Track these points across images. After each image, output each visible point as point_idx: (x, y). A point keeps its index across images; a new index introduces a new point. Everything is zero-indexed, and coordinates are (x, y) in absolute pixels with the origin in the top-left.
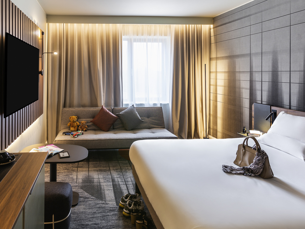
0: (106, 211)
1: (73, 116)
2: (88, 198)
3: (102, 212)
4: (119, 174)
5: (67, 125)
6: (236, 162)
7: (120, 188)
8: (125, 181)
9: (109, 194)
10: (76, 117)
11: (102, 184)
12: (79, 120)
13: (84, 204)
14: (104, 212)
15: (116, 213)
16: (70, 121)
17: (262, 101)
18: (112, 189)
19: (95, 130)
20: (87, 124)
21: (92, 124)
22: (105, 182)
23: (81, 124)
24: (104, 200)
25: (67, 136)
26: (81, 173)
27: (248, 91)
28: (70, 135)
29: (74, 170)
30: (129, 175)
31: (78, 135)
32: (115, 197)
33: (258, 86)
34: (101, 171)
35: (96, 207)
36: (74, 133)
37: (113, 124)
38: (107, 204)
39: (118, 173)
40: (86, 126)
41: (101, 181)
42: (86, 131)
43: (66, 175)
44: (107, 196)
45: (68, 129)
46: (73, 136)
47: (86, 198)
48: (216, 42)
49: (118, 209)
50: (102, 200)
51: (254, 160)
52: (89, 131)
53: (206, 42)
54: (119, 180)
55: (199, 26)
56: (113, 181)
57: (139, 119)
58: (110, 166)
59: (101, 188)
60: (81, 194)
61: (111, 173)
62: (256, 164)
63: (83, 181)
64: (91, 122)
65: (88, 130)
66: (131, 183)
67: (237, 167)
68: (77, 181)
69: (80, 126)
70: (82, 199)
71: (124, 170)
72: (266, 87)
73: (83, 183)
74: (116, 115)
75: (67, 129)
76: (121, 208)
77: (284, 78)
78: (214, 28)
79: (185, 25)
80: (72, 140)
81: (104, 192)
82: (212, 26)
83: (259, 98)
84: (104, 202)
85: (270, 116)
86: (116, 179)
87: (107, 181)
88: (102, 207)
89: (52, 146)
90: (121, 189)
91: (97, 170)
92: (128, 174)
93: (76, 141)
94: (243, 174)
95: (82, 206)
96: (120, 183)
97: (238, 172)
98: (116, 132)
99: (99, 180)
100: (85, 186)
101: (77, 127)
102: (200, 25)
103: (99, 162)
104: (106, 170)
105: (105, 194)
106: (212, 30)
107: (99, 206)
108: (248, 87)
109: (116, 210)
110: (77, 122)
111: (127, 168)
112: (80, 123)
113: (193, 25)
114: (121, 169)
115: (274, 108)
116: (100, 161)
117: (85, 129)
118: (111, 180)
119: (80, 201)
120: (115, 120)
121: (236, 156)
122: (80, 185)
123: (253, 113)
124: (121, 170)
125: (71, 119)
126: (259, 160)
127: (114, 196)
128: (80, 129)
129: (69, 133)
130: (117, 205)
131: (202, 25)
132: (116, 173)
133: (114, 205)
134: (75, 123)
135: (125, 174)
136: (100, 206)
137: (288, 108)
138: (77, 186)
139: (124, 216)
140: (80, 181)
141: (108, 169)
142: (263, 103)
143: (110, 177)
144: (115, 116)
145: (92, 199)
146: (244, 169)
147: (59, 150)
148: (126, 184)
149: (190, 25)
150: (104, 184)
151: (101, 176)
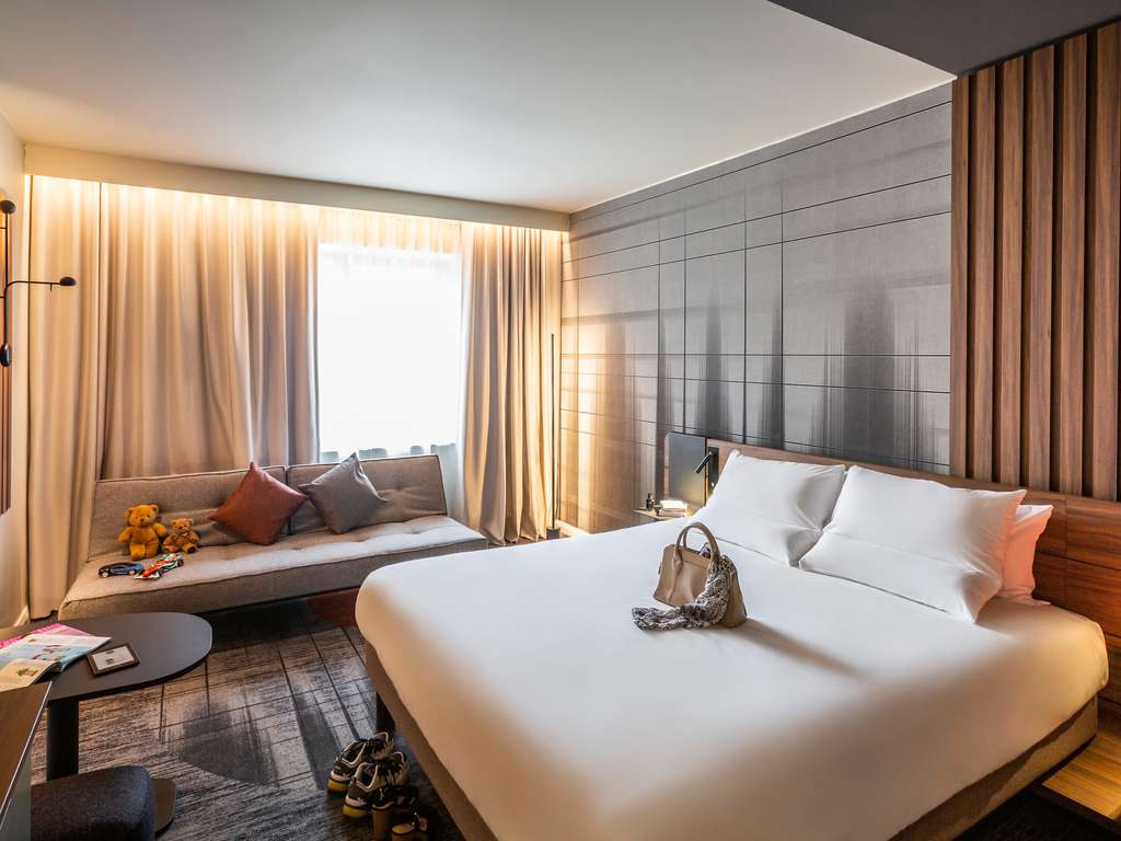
0: (285, 821)
1: (141, 506)
2: (211, 790)
3: (269, 828)
4: (316, 678)
5: (116, 537)
6: (658, 595)
7: (326, 723)
8: (339, 699)
9: (289, 755)
10: (155, 509)
11: (260, 725)
12: (164, 517)
13: (198, 817)
14: (277, 826)
15: (320, 815)
16: (129, 525)
17: (684, 427)
18: (298, 733)
19: (225, 544)
20: (198, 528)
21: (214, 526)
22: (270, 716)
23: (173, 532)
24: (273, 780)
25: (118, 578)
26: (179, 701)
27: (654, 403)
28: (128, 574)
29: (148, 695)
30: (352, 675)
31: (163, 571)
32: (309, 760)
33: (676, 390)
34: (252, 678)
35: (246, 817)
36: (147, 564)
37: (288, 521)
38: (284, 793)
39: (313, 674)
40: (194, 536)
41: (257, 717)
42: (192, 551)
43: (118, 722)
44: (281, 763)
45: (120, 553)
46: (141, 577)
47: (205, 790)
48: (577, 279)
49: (324, 799)
50: (265, 783)
51: (707, 585)
52: (204, 552)
53: (551, 278)
54: (320, 698)
55: (535, 232)
56: (299, 704)
57: (375, 497)
58: (284, 655)
59: (256, 741)
60: (182, 782)
61: (288, 680)
62: (712, 593)
63: (187, 732)
64: (212, 519)
65: (200, 546)
66: (358, 699)
67: (665, 608)
68: (162, 735)
69: (168, 539)
70: (187, 799)
71: (331, 661)
72: (694, 391)
73: (187, 736)
74: (301, 490)
75: (115, 553)
76: (336, 797)
77: (732, 371)
78: (571, 241)
79: (499, 228)
80: (141, 593)
81: (271, 752)
82: (566, 235)
83: (678, 420)
84: (272, 789)
85: (704, 464)
86: (308, 698)
87: (279, 709)
88: (266, 808)
89: (58, 629)
90: (328, 729)
91: (240, 680)
92: (345, 671)
93: (156, 593)
94: (684, 626)
95: (191, 827)
96: (324, 708)
97: (673, 622)
98: (299, 543)
99: (249, 713)
100: (197, 748)
101: (157, 541)
102: (538, 231)
103: (243, 650)
104: (270, 672)
105: (273, 761)
106: (567, 247)
107: (254, 809)
108: (654, 392)
109: (320, 807)
110: (157, 525)
111: (340, 652)
112: (168, 526)
113: (520, 229)
114: (322, 660)
115: (712, 443)
116: (245, 646)
117: (190, 545)
118: (291, 705)
119: (182, 811)
120: (296, 505)
121: (658, 577)
122: (178, 745)
123: (667, 458)
124: (322, 664)
125: (133, 516)
126: (718, 583)
127: (306, 760)
128: (171, 548)
129: (128, 568)
130: (320, 786)
131: (544, 232)
132: (307, 675)
133: (311, 788)
134: (151, 530)
135: (336, 674)
136: (259, 808)
137: (741, 441)
138: (164, 754)
139: (347, 818)
140: (178, 731)
141: (277, 666)
142: (688, 431)
143: (288, 694)
144: (296, 493)
145: (225, 788)
146: (683, 611)
147: (88, 642)
148: (344, 708)
149: (514, 229)
150: (270, 722)
151: (255, 698)
